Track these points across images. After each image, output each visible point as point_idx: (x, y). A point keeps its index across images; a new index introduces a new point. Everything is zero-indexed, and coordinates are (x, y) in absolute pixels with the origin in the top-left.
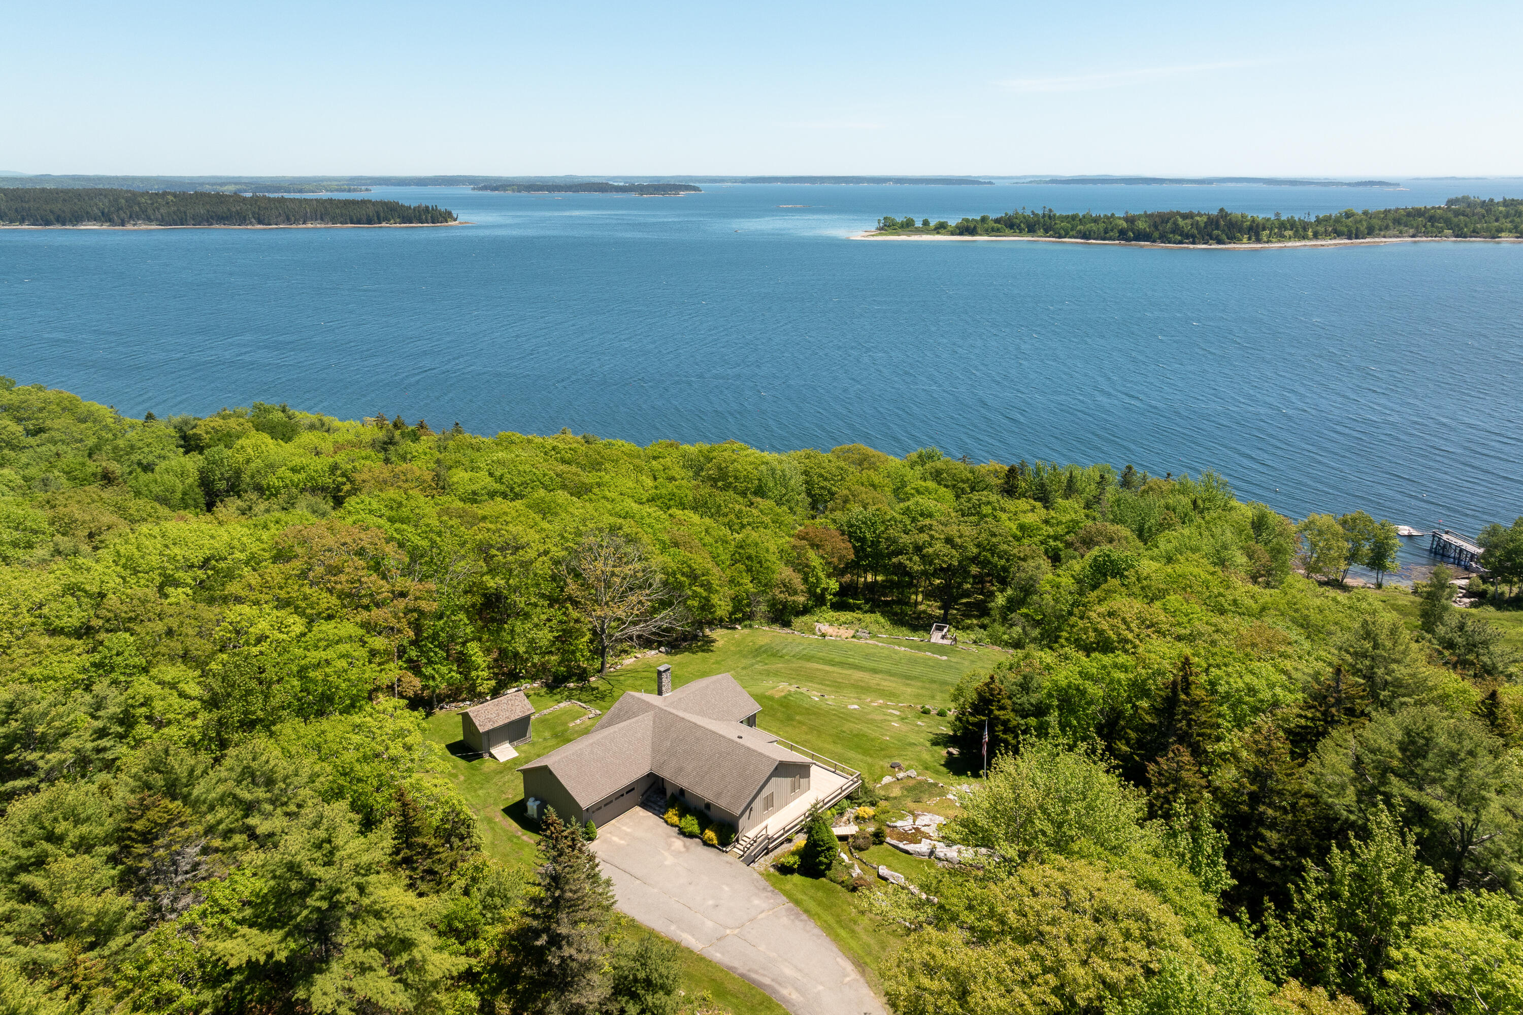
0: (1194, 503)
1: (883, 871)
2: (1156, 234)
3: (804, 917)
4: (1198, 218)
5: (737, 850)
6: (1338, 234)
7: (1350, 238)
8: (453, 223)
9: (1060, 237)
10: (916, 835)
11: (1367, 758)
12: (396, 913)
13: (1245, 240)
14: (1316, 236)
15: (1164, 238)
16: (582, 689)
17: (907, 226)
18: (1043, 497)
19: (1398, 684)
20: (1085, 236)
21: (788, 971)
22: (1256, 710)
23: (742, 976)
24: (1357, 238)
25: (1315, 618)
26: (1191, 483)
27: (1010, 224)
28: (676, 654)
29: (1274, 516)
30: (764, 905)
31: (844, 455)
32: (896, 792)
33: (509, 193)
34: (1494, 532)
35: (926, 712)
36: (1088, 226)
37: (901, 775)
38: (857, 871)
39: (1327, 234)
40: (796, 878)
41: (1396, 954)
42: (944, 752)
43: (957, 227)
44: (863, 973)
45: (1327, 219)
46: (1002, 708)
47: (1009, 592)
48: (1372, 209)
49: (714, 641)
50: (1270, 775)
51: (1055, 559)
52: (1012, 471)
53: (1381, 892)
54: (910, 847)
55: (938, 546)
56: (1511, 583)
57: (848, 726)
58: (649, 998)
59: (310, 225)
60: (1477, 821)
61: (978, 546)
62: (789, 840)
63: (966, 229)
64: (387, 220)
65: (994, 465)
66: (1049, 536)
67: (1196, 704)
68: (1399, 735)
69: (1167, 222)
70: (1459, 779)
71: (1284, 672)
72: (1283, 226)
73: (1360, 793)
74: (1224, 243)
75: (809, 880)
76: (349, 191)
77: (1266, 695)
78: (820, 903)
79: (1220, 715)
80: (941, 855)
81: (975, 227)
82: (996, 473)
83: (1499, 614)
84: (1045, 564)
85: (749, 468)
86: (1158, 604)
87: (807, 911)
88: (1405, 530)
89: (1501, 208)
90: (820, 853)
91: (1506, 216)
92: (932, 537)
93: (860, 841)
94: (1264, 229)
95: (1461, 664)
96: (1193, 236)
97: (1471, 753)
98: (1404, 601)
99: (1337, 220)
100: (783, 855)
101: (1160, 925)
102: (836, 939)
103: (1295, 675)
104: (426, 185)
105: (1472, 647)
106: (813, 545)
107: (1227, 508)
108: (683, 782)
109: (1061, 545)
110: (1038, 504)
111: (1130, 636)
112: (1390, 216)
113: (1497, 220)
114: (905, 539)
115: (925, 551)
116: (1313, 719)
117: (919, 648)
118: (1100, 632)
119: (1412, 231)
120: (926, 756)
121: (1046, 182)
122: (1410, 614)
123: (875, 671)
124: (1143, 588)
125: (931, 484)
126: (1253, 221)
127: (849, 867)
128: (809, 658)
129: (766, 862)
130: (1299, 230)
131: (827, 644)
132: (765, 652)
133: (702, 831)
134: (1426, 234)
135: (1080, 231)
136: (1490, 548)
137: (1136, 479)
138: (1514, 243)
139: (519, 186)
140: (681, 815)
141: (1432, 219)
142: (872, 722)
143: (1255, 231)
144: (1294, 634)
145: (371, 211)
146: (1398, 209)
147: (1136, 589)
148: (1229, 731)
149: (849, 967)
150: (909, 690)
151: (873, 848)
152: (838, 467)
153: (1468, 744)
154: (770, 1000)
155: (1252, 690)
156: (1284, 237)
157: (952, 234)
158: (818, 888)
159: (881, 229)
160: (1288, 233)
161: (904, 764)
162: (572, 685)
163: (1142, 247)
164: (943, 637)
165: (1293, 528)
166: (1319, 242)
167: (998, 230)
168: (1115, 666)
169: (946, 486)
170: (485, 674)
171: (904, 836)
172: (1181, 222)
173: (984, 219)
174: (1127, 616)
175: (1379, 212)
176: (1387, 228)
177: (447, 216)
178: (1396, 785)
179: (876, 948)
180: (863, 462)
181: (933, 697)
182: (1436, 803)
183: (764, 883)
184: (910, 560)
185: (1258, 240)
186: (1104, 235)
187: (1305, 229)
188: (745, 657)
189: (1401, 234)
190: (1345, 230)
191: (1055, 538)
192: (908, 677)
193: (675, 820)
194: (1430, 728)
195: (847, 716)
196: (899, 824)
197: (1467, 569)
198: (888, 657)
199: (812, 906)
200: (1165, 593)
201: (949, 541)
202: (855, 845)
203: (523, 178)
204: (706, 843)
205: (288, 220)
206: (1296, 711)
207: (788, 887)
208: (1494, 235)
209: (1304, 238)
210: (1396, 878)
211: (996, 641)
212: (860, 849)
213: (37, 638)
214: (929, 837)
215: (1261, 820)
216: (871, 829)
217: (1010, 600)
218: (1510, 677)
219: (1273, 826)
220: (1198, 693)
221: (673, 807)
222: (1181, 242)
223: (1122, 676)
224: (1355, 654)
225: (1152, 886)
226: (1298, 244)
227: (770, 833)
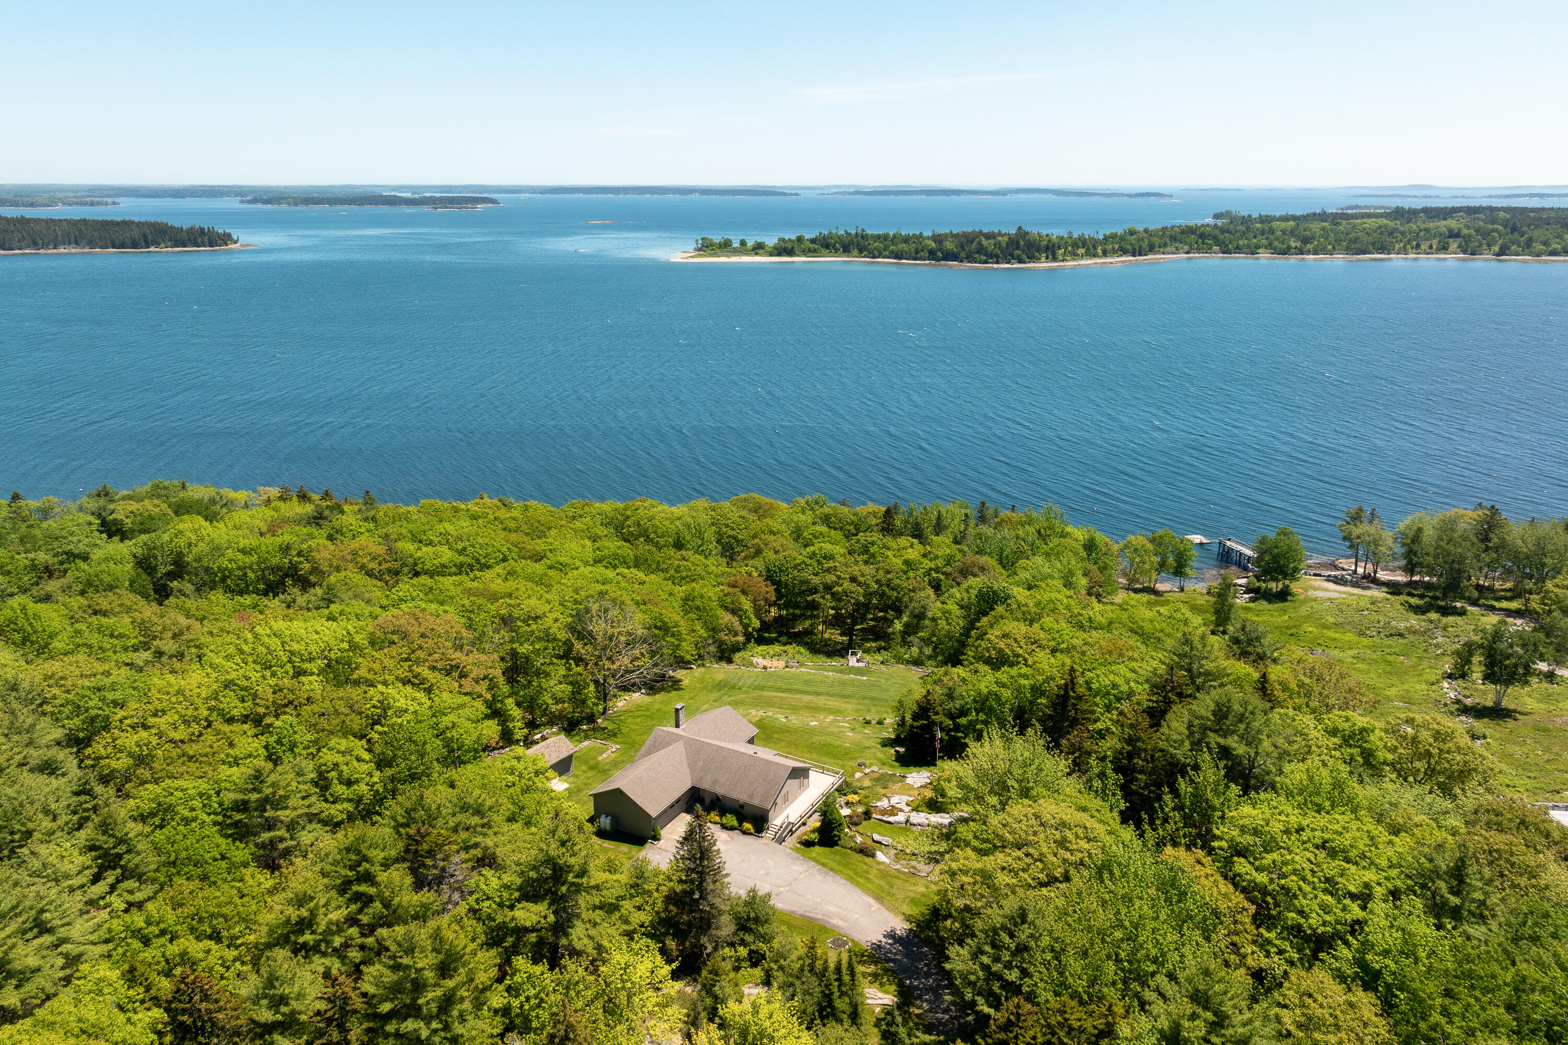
0: (1039, 532)
1: (876, 837)
2: (963, 254)
3: (831, 873)
4: (1000, 238)
5: (769, 834)
6: (1124, 252)
7: (1134, 255)
8: (234, 246)
9: (874, 257)
10: (893, 811)
11: (1196, 722)
12: (609, 885)
13: (1043, 259)
14: (1105, 254)
15: (970, 258)
16: (594, 729)
17: (725, 246)
18: (918, 534)
19: (1208, 673)
20: (898, 256)
21: (832, 909)
22: (1119, 699)
23: (802, 915)
24: (1140, 255)
25: (1148, 627)
26: (1035, 515)
27: (825, 244)
28: (654, 694)
29: (1101, 538)
30: (801, 869)
31: (743, 504)
32: (867, 783)
33: (284, 207)
34: (1263, 541)
35: (868, 723)
36: (900, 246)
37: (867, 771)
38: (859, 839)
39: (1114, 252)
40: (817, 849)
41: (1217, 832)
42: (892, 751)
43: (775, 248)
44: (882, 903)
45: (1113, 236)
46: (936, 714)
47: (905, 619)
48: (1151, 227)
49: (680, 681)
50: (1139, 739)
51: (937, 587)
52: (888, 512)
53: (1207, 801)
54: (891, 819)
55: (846, 584)
56: (1277, 580)
57: (815, 739)
58: (760, 929)
59: (62, 250)
60: (1257, 753)
61: (877, 582)
62: (804, 824)
63: (784, 249)
64: (157, 244)
65: (872, 507)
66: (931, 569)
67: (1080, 698)
68: (1212, 707)
69: (972, 242)
70: (1246, 729)
71: (1134, 671)
72: (1075, 245)
73: (1192, 744)
74: (1024, 263)
75: (827, 849)
76: (92, 204)
77: (1124, 688)
78: (839, 863)
79: (1097, 705)
80: (915, 822)
81: (793, 248)
82: (875, 514)
83: (1270, 606)
84: (930, 591)
85: (667, 523)
86: (1036, 626)
87: (832, 870)
88: (1197, 538)
89: (1258, 225)
90: (833, 829)
91: (1263, 233)
92: (839, 577)
93: (855, 819)
94: (1059, 248)
95: (1244, 654)
96: (997, 256)
97: (1252, 713)
98: (1201, 601)
99: (1122, 238)
100: (805, 834)
101: (1093, 829)
102: (858, 885)
103: (1141, 672)
104: (183, 197)
105: (1250, 642)
106: (744, 592)
107: (1064, 535)
108: (721, 790)
109: (942, 577)
110: (915, 541)
111: (1021, 652)
112: (1168, 233)
113: (1255, 237)
114: (816, 580)
115: (834, 590)
116: (1157, 702)
117: (841, 672)
118: (1000, 651)
119: (1186, 248)
120: (880, 755)
121: (851, 193)
122: (1206, 611)
123: (817, 694)
124: (1024, 613)
125: (824, 529)
126: (1050, 241)
127: (852, 837)
128: (762, 688)
129: (791, 841)
130: (1089, 247)
131: (771, 675)
132: (725, 686)
133: (741, 824)
134: (1198, 251)
135: (892, 252)
136: (1262, 553)
137: (990, 512)
138: (1269, 258)
139: (294, 198)
140: (722, 815)
141: (1202, 236)
142: (831, 734)
143: (1051, 250)
144: (1134, 641)
145: (136, 234)
146: (1173, 227)
147: (1020, 615)
148: (1102, 714)
149: (872, 901)
150: (850, 706)
151: (864, 823)
152: (741, 517)
153: (1250, 708)
154: (825, 928)
155: (1115, 686)
156: (1077, 255)
157: (771, 255)
158: (835, 854)
159: (699, 250)
160: (1081, 251)
161: (867, 762)
162: (585, 727)
163: (951, 267)
164: (858, 661)
165: (1116, 547)
166: (1108, 260)
167: (815, 251)
168: (1020, 675)
169: (835, 529)
170: (519, 724)
171: (884, 812)
172: (985, 242)
173: (800, 239)
174: (1017, 636)
175: (1157, 230)
176: (1165, 245)
177: (226, 239)
178: (1213, 738)
179: (886, 887)
180: (759, 510)
181: (869, 711)
182: (1234, 745)
183: (795, 855)
184: (823, 597)
185: (1055, 259)
186: (915, 256)
187: (1095, 248)
188: (711, 691)
189: (1177, 251)
190: (1130, 247)
191: (937, 570)
192: (845, 697)
193: (717, 819)
194: (1229, 701)
195: (812, 731)
196: (879, 804)
197: (1246, 569)
198: (822, 682)
199: (834, 865)
200: (1039, 617)
201: (853, 579)
202: (853, 822)
203: (292, 187)
204: (745, 833)
205: (35, 245)
206: (1146, 697)
207: (814, 855)
208: (1253, 251)
209: (1095, 256)
210: (1215, 791)
211: (899, 660)
212: (856, 824)
213: (220, 727)
214: (902, 810)
215: (1134, 770)
216: (860, 809)
217: (906, 625)
218: (1274, 661)
219: (1141, 772)
220: (1081, 690)
221: (714, 810)
222: (986, 262)
223: (1026, 682)
224: (1179, 656)
225: (1084, 809)
226: (1090, 262)
227: (792, 820)
